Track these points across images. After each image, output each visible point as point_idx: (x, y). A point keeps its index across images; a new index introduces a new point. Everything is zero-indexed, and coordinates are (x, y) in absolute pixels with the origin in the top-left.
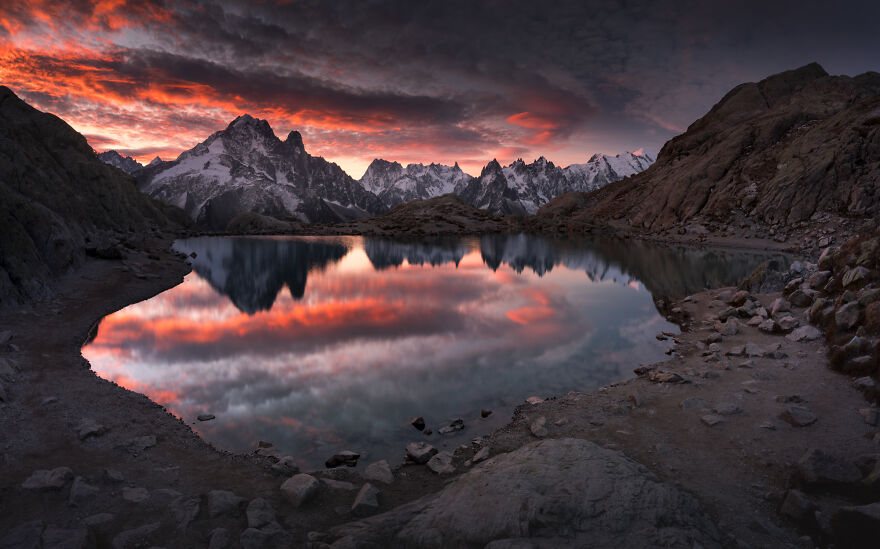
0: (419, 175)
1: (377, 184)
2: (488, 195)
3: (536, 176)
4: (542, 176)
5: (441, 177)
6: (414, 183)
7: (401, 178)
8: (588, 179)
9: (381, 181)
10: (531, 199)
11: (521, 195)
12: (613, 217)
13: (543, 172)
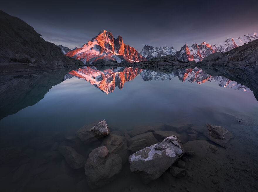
0: (159, 51)
1: (146, 54)
2: (182, 57)
3: (201, 49)
4: (204, 49)
5: (167, 52)
6: (158, 54)
7: (153, 52)
8: (223, 49)
9: (147, 53)
10: (198, 58)
11: (194, 57)
12: (238, 60)
13: (204, 48)
